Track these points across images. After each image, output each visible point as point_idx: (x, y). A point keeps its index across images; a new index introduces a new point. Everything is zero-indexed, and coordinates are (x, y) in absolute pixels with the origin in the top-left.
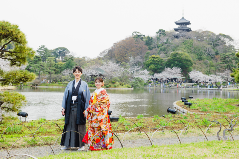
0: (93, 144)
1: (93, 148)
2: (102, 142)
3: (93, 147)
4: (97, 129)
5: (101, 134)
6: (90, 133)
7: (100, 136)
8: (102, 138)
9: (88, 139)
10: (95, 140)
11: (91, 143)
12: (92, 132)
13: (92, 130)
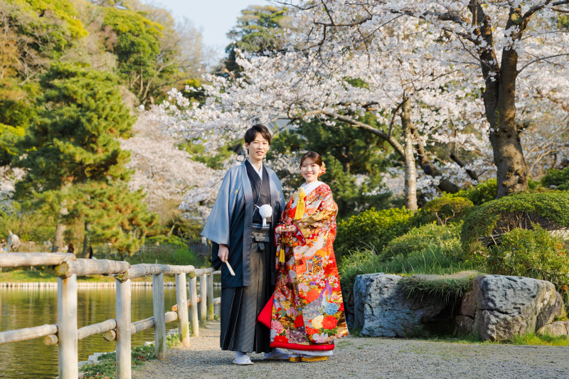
0: (287, 332)
1: (287, 340)
3: (287, 337)
6: (278, 299)
9: (273, 315)
10: (294, 319)
11: (282, 328)
12: (284, 297)
13: (287, 292)
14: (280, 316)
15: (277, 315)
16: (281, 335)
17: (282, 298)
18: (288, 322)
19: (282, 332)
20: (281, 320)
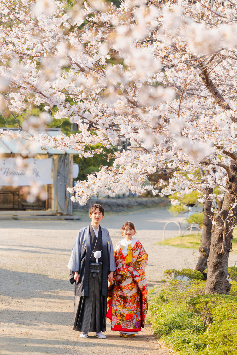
0: (121, 322)
1: (121, 326)
2: (135, 319)
4: (130, 299)
5: (134, 307)
6: (115, 305)
7: (133, 309)
8: (135, 313)
9: (113, 313)
10: (125, 315)
11: (118, 320)
12: (119, 304)
13: (120, 301)
14: (117, 314)
15: (115, 313)
16: (118, 324)
17: (118, 304)
18: (122, 317)
19: (118, 322)
20: (118, 316)
